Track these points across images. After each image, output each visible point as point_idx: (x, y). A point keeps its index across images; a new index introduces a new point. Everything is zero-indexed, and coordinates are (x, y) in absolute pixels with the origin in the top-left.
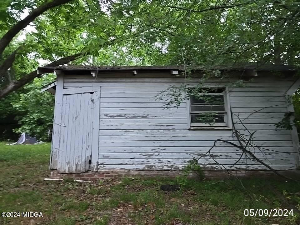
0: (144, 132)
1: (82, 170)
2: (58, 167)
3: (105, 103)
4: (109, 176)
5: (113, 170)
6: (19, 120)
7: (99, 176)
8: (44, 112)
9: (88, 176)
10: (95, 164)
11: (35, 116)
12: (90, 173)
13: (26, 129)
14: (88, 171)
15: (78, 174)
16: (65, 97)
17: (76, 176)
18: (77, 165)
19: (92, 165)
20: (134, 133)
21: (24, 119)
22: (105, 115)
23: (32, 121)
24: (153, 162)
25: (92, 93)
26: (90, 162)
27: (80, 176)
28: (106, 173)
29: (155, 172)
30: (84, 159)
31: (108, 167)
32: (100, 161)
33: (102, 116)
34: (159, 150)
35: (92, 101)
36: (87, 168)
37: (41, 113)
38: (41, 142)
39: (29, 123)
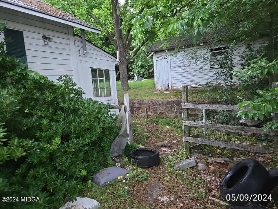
0: (189, 72)
1: (166, 89)
2: (158, 88)
3: (172, 62)
4: (176, 90)
5: (177, 88)
6: (130, 66)
7: (173, 91)
8: (143, 60)
9: (168, 91)
10: (171, 86)
11: (140, 63)
12: (169, 90)
13: (135, 72)
14: (168, 89)
15: (165, 90)
16: (157, 61)
17: (164, 91)
18: (164, 87)
19: (169, 87)
20: (185, 73)
21: (133, 66)
22: (173, 67)
23: (138, 67)
24: (193, 84)
25: (167, 58)
26: (169, 86)
27: (166, 91)
28: (175, 90)
29: (194, 88)
30: (166, 85)
31: (175, 87)
32: (172, 85)
33: (172, 67)
34: (195, 79)
35: (167, 62)
36: (168, 88)
37: (142, 61)
38: (145, 79)
39: (136, 68)
